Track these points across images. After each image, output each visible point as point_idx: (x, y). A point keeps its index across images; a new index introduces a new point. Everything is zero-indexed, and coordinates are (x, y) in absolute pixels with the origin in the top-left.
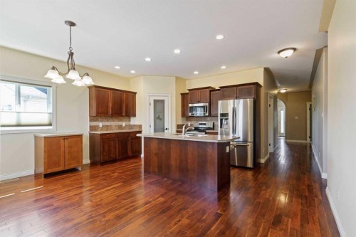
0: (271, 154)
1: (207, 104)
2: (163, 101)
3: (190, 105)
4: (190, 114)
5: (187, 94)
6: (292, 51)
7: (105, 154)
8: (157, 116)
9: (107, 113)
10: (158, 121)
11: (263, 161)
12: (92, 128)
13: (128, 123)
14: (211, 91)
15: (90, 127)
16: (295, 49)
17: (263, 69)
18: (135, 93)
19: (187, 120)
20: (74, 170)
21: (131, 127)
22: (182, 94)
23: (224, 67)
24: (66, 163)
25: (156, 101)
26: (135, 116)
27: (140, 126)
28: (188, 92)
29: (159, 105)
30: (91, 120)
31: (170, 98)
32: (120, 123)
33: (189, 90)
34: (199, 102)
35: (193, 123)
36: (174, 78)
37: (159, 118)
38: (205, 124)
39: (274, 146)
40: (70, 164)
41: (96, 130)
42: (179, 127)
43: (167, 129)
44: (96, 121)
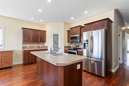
0: (120, 64)
1: (79, 35)
2: (57, 35)
3: (71, 36)
4: (71, 41)
7: (26, 60)
9: (30, 41)
10: (55, 44)
11: (113, 71)
12: (23, 48)
13: (43, 45)
14: (81, 28)
15: (23, 47)
17: (113, 11)
18: (46, 31)
19: (71, 44)
20: (10, 67)
22: (68, 31)
24: (3, 65)
25: (54, 35)
26: (46, 42)
27: (47, 47)
28: (70, 29)
29: (56, 37)
30: (23, 44)
31: (61, 32)
32: (39, 45)
33: (71, 28)
35: (73, 45)
37: (55, 43)
38: (79, 46)
39: (123, 60)
40: (5, 65)
41: (26, 48)
43: (59, 48)
44: (26, 44)
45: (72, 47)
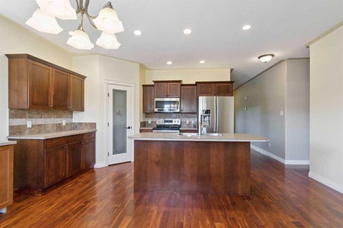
1: (179, 99)
2: (124, 92)
3: (156, 99)
4: (156, 110)
5: (153, 86)
6: (271, 57)
7: (50, 172)
8: (118, 111)
9: (47, 105)
10: (118, 117)
12: (14, 130)
13: (69, 120)
14: (182, 85)
15: (11, 128)
16: (273, 55)
17: (230, 70)
18: (84, 77)
21: (74, 126)
22: (144, 86)
23: (202, 62)
25: (115, 92)
26: (82, 109)
27: (94, 125)
28: (153, 83)
29: (119, 96)
30: (12, 116)
31: (133, 88)
33: (155, 82)
34: (167, 96)
35: (154, 120)
36: (138, 65)
37: (119, 113)
38: (171, 121)
42: (143, 124)
43: (129, 128)
44: (21, 117)
45: (150, 122)
